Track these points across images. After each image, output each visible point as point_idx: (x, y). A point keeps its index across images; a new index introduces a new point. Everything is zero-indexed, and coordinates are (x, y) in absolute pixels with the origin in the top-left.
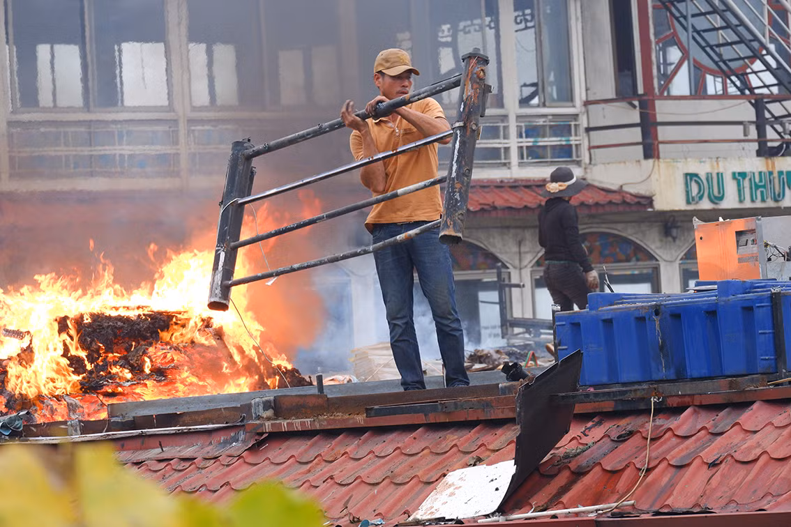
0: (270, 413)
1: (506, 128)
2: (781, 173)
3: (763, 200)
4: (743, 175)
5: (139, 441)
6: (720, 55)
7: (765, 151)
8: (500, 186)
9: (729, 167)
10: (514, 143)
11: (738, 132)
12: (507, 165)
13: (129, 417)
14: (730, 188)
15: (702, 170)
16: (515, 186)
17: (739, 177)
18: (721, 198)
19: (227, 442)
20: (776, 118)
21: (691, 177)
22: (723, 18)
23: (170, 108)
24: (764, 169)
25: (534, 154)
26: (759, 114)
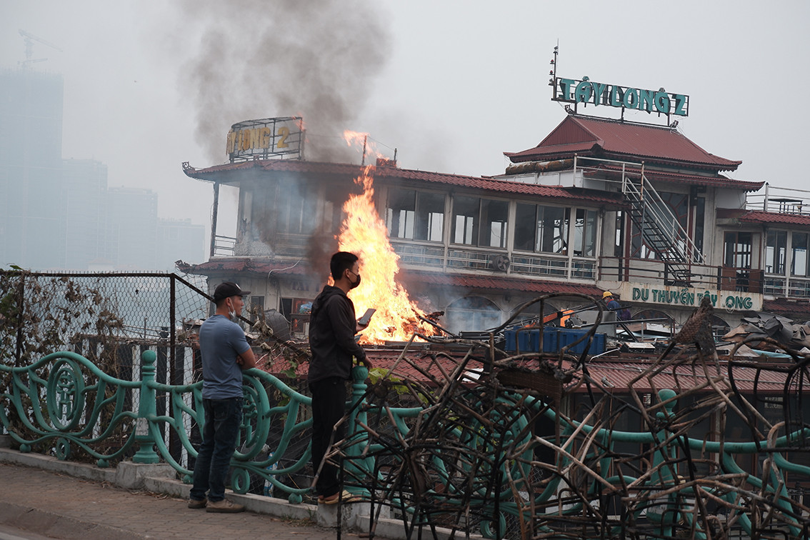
0: (428, 349)
1: (567, 263)
2: (671, 292)
3: (663, 302)
4: (656, 291)
5: (392, 353)
6: (655, 245)
7: (667, 283)
8: (563, 284)
9: (652, 287)
10: (570, 269)
11: (656, 275)
12: (566, 277)
13: (391, 346)
14: (651, 295)
15: (641, 287)
16: (568, 285)
17: (655, 292)
18: (647, 299)
19: (416, 356)
20: (675, 271)
21: (635, 290)
22: (651, 225)
23: (442, 242)
24: (665, 290)
25: (577, 274)
26: (666, 268)
